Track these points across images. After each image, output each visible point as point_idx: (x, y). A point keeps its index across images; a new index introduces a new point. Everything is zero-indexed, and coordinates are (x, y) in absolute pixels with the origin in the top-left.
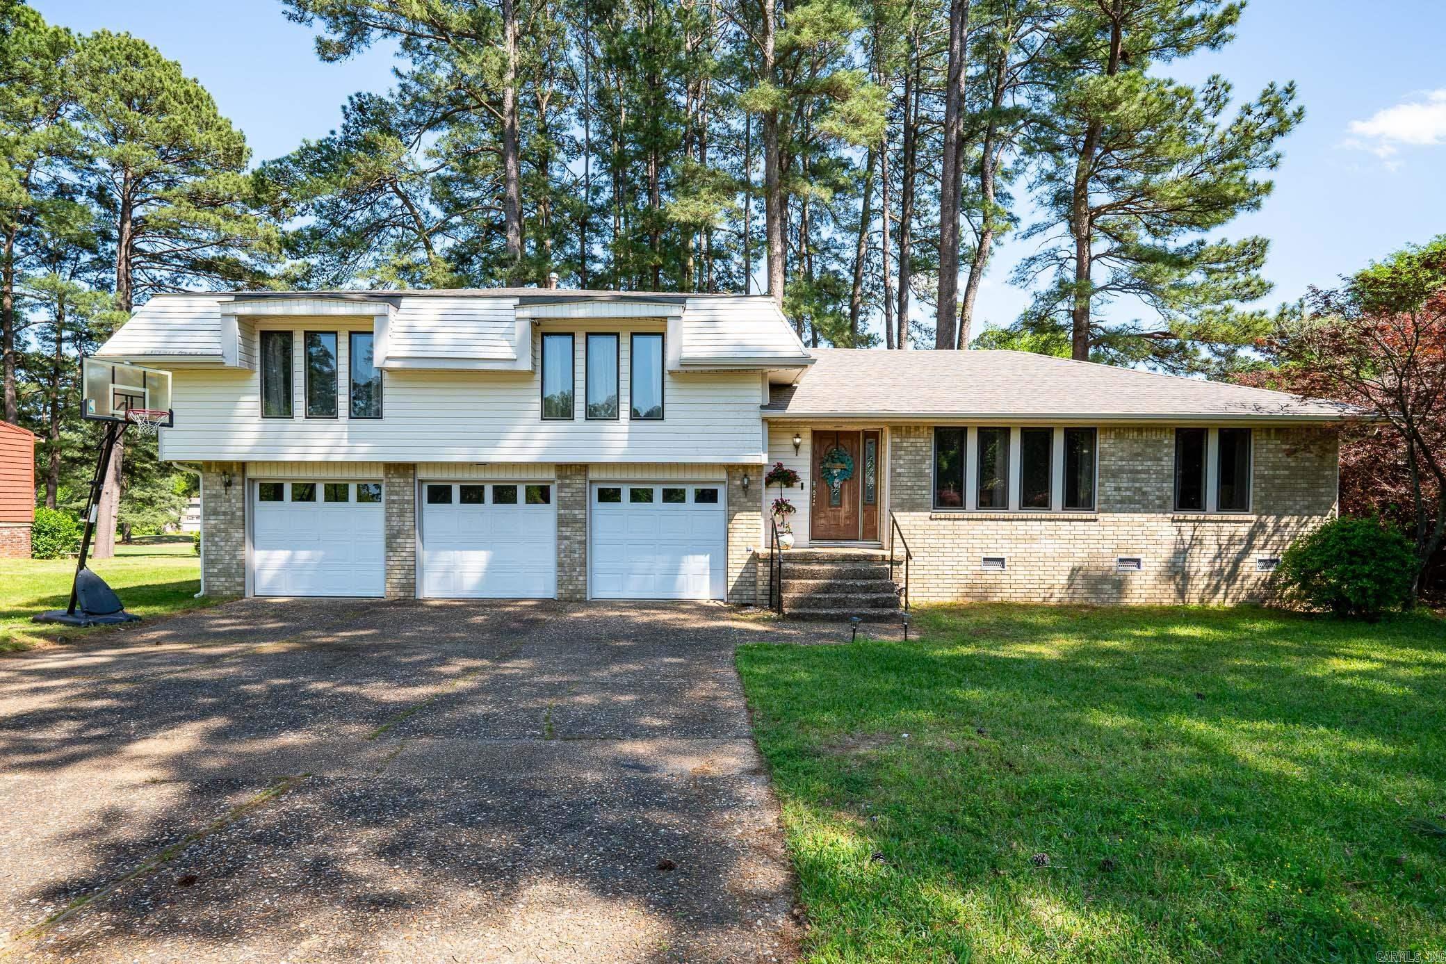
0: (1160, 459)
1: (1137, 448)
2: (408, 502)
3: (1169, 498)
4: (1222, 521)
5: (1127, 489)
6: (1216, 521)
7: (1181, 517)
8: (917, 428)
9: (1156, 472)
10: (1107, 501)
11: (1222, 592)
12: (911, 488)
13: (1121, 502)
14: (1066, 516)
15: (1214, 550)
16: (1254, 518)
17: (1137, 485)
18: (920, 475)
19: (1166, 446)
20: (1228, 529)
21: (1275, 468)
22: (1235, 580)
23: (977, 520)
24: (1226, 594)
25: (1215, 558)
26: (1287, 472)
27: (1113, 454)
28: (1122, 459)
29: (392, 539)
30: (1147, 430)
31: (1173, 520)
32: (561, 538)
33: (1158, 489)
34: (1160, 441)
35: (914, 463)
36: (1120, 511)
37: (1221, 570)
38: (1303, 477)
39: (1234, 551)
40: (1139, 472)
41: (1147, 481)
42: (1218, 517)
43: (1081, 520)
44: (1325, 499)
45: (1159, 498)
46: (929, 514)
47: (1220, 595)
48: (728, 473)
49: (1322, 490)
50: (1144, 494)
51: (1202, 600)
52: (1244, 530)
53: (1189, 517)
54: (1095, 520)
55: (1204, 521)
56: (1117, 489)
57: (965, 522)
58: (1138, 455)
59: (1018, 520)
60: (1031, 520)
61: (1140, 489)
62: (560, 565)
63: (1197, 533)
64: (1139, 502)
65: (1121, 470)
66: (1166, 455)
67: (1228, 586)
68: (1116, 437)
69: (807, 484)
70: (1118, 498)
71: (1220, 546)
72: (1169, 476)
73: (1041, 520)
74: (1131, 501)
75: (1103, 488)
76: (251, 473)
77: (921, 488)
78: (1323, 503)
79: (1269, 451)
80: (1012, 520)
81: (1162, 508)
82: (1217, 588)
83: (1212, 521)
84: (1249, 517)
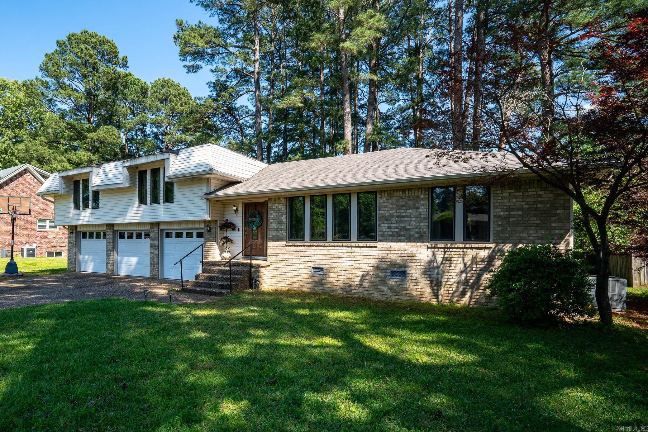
0: (418, 208)
1: (402, 202)
2: (111, 238)
3: (425, 232)
4: (465, 248)
5: (396, 228)
6: (461, 248)
7: (434, 245)
8: (279, 198)
9: (416, 216)
10: (382, 235)
11: (467, 296)
12: (277, 230)
13: (391, 236)
14: (360, 244)
15: (461, 266)
16: (492, 246)
17: (403, 225)
18: (280, 223)
19: (422, 199)
20: (470, 254)
21: (509, 209)
22: (478, 289)
23: (308, 246)
24: (471, 298)
25: (462, 272)
26: (520, 213)
27: (386, 207)
28: (392, 209)
29: (109, 252)
30: (409, 190)
31: (428, 248)
32: (151, 253)
33: (417, 227)
34: (418, 196)
35: (278, 216)
36: (391, 241)
37: (466, 280)
38: (536, 216)
39: (476, 268)
40: (404, 217)
41: (409, 223)
42: (463, 245)
43: (367, 247)
44: (558, 231)
45: (417, 233)
46: (285, 243)
47: (466, 298)
48: (205, 225)
49: (555, 225)
50: (408, 230)
51: (451, 301)
52: (484, 254)
53: (439, 245)
54: (376, 247)
55: (451, 248)
56: (390, 228)
57: (303, 248)
58: (403, 206)
59: (330, 246)
60: (337, 246)
61: (405, 227)
62: (151, 264)
63: (446, 256)
64: (403, 236)
65: (391, 216)
66: (422, 205)
67: (472, 293)
68: (388, 196)
69: (241, 229)
70: (390, 233)
71: (465, 264)
72: (425, 218)
73: (343, 246)
74: (399, 235)
75: (382, 227)
76: (78, 229)
77: (281, 229)
78: (555, 234)
79: (503, 198)
80: (327, 246)
81: (420, 238)
82: (463, 294)
83: (458, 248)
84: (487, 245)
